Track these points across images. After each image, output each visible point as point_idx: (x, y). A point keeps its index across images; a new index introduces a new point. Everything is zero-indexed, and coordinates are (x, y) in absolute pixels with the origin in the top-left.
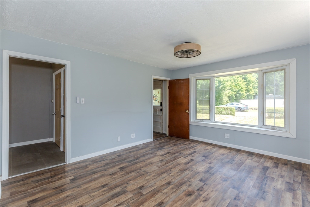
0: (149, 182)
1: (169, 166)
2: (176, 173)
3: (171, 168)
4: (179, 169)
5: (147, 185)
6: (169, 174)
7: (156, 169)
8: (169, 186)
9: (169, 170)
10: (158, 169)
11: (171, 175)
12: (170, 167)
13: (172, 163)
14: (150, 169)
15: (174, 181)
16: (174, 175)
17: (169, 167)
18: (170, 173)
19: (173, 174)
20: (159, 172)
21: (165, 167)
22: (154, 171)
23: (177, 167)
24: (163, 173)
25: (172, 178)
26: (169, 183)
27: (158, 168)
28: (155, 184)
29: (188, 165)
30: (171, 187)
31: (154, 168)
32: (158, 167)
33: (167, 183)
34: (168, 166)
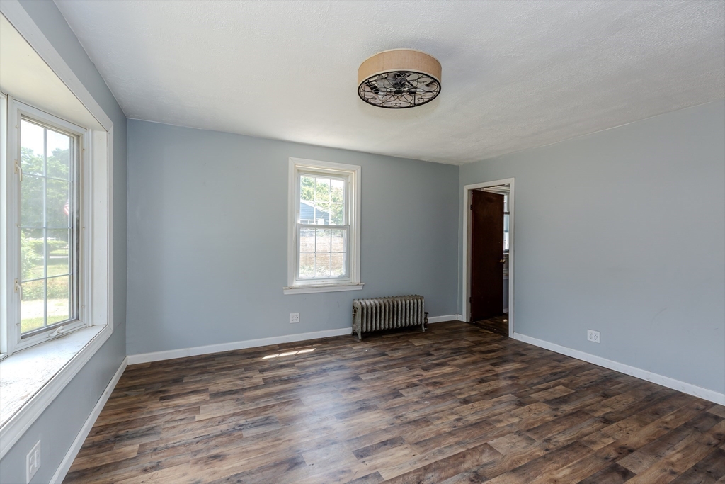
0: (508, 411)
1: (456, 443)
2: (441, 418)
3: (450, 433)
4: (431, 427)
5: (509, 405)
6: (460, 419)
7: (495, 441)
8: (467, 397)
9: (460, 429)
10: (492, 439)
11: (457, 417)
12: (452, 440)
13: (440, 452)
14: (514, 444)
15: (453, 403)
16: (448, 415)
17: (457, 439)
18: (457, 420)
19: (450, 417)
20: (488, 428)
21: (468, 443)
22: (503, 435)
23: (432, 436)
24: (476, 424)
25: (455, 409)
26: (466, 401)
27: (490, 442)
28: (493, 406)
29: (395, 434)
30: (463, 396)
31: (502, 444)
32: (491, 448)
33: (469, 403)
34: (459, 443)
